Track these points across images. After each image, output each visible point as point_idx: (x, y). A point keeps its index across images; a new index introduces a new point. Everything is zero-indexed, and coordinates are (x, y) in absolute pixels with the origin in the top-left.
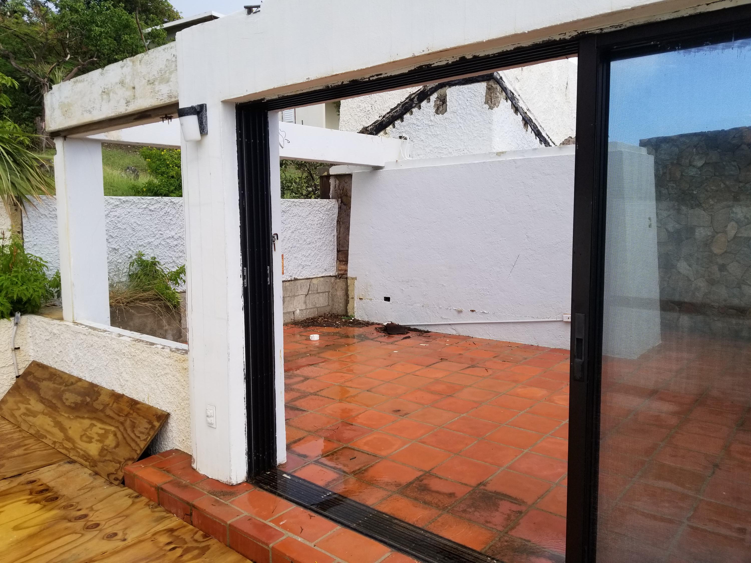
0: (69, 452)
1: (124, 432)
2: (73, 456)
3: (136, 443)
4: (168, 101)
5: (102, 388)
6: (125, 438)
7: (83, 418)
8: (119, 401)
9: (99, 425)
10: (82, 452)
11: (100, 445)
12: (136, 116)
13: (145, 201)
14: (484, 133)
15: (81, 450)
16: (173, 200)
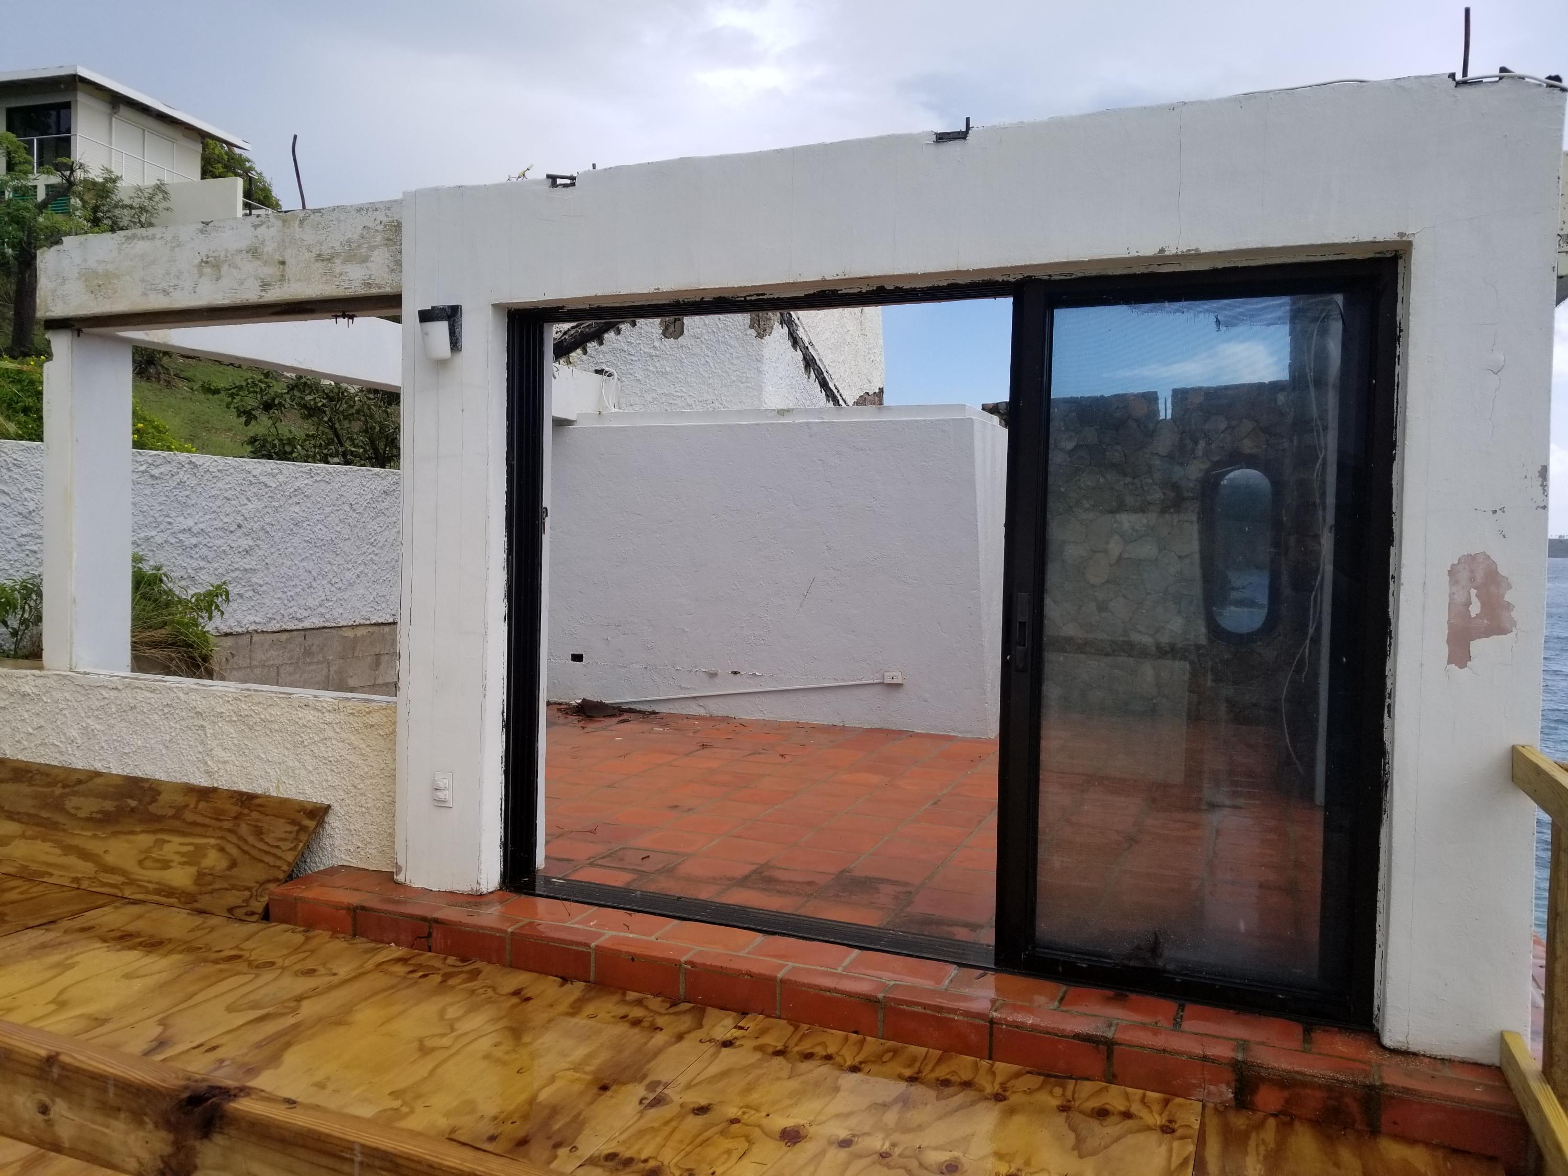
0: (121, 890)
1: (241, 844)
2: (132, 894)
3: (275, 855)
4: (363, 292)
5: (160, 782)
6: (245, 852)
7: (132, 833)
8: (208, 797)
9: (176, 840)
10: (151, 886)
11: (192, 870)
12: (278, 309)
13: (144, 458)
14: (749, 376)
15: (150, 882)
16: (193, 460)
